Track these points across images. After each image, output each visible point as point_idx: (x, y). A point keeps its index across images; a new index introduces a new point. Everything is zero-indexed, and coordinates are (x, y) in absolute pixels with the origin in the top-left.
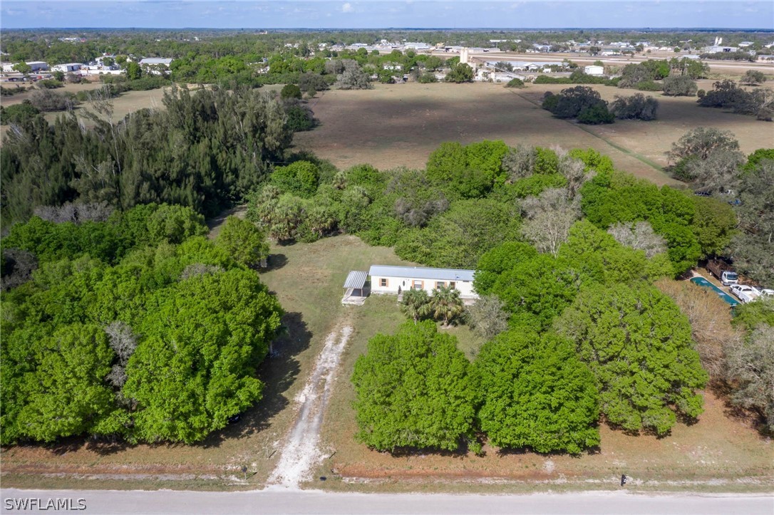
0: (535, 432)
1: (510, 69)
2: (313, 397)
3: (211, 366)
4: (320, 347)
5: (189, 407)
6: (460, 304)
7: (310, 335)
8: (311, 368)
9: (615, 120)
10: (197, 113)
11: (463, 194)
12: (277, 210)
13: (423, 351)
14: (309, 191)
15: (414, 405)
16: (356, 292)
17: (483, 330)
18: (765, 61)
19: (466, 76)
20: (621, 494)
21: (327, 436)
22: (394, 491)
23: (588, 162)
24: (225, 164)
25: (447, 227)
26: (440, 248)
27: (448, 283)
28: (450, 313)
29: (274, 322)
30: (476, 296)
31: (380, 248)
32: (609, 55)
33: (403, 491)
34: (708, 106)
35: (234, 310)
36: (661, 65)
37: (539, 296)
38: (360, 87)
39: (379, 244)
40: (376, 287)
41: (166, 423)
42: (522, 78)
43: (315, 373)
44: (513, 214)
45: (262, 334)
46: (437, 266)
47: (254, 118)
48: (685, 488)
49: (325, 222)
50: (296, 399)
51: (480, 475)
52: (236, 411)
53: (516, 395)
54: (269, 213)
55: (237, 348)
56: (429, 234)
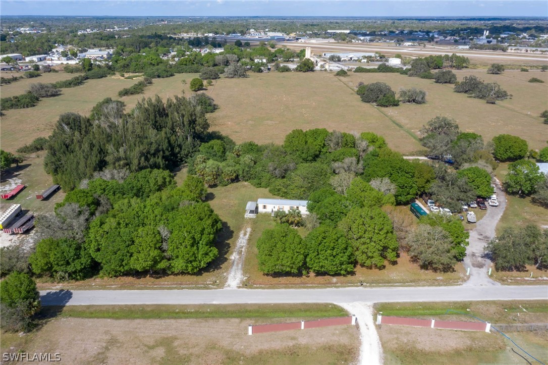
0: (328, 265)
1: (339, 60)
2: (238, 257)
3: (198, 243)
4: (238, 237)
5: (193, 258)
6: (301, 217)
7: (232, 232)
8: (235, 246)
9: (400, 103)
10: (157, 112)
11: (304, 159)
12: (207, 170)
13: (284, 235)
14: (221, 157)
15: (281, 255)
16: (252, 212)
17: (309, 228)
18: (513, 51)
19: (309, 67)
20: (361, 288)
21: (245, 271)
22: (274, 289)
23: (371, 140)
24: (175, 142)
25: (295, 178)
26: (291, 189)
27: (295, 207)
28: (296, 221)
29: (219, 225)
30: (308, 213)
32: (408, 45)
33: (277, 289)
34: (460, 92)
35: (204, 220)
36: (437, 60)
37: (334, 213)
38: (240, 76)
40: (261, 209)
41: (185, 264)
42: (345, 68)
43: (237, 248)
44: (329, 171)
45: (215, 230)
46: (290, 199)
47: (190, 116)
48: (385, 286)
49: (232, 175)
50: (231, 258)
51: (307, 284)
52: (210, 260)
53: (319, 251)
54: (202, 171)
55: (208, 236)
56: (286, 182)
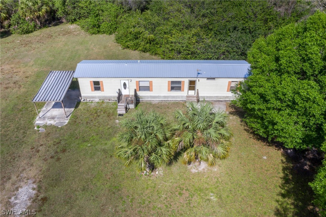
26: (165, 33)
31: (100, 36)
39: (99, 32)
40: (86, 93)
49: (40, 10)
56: (151, 18)
